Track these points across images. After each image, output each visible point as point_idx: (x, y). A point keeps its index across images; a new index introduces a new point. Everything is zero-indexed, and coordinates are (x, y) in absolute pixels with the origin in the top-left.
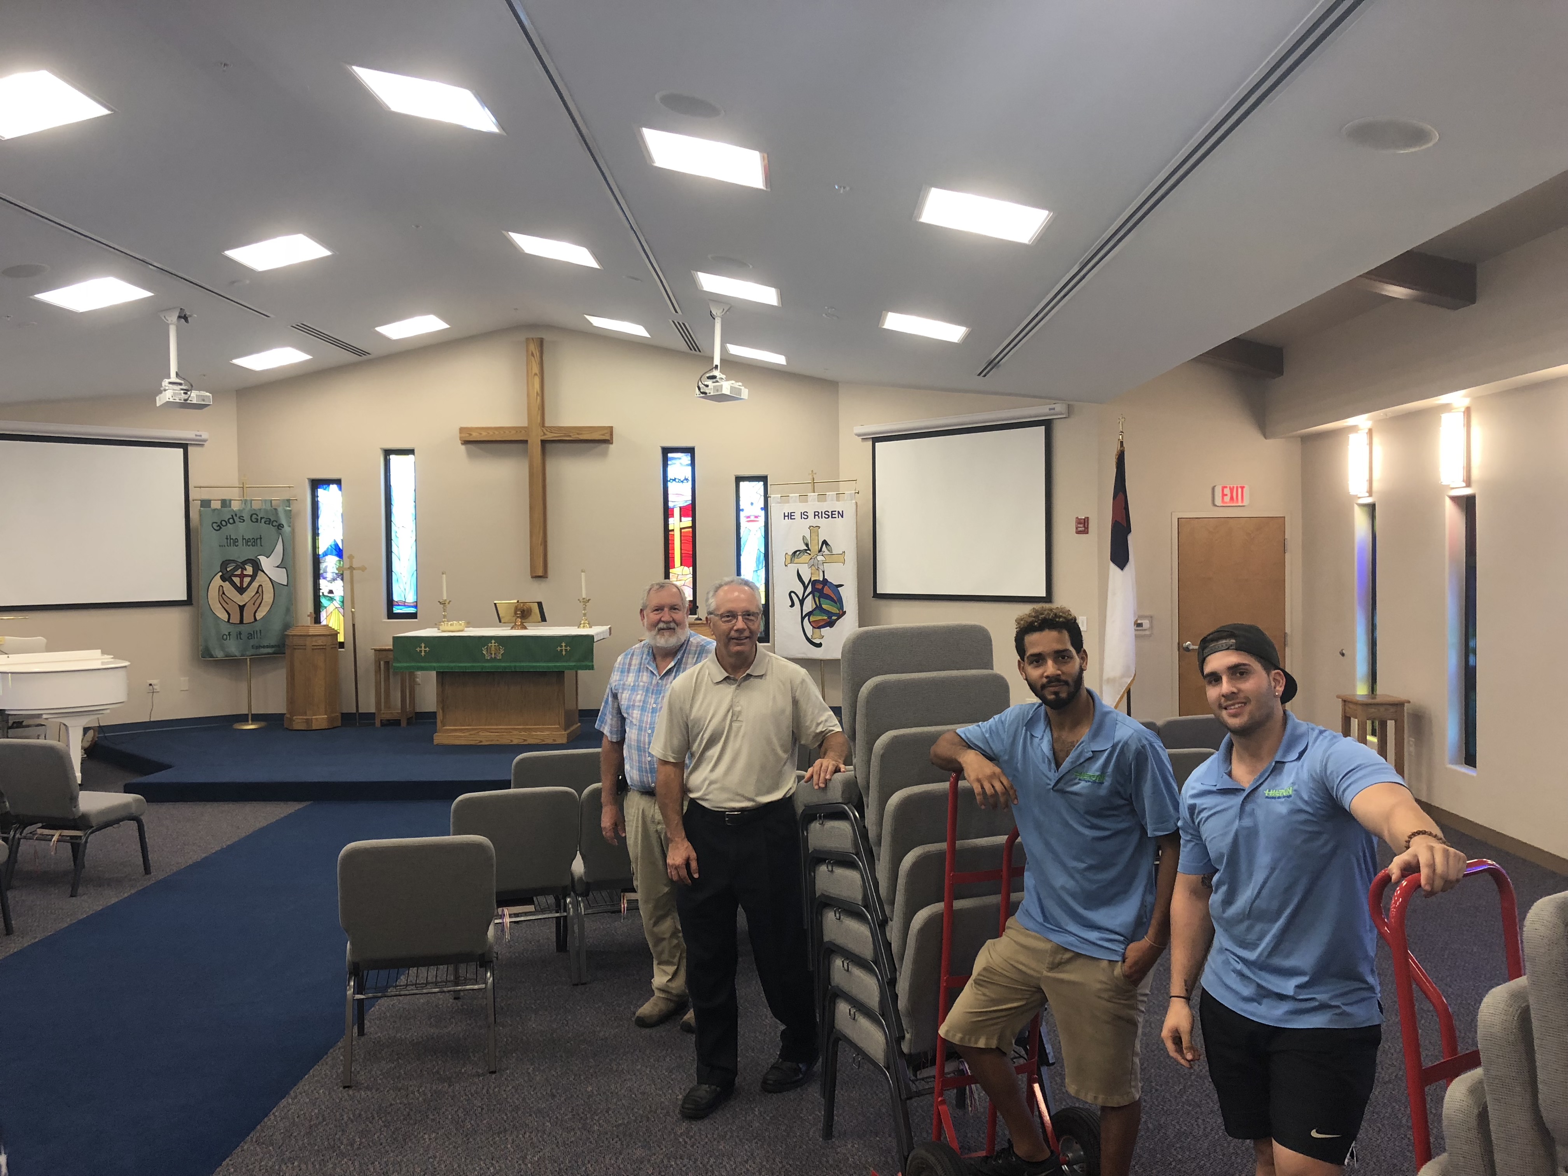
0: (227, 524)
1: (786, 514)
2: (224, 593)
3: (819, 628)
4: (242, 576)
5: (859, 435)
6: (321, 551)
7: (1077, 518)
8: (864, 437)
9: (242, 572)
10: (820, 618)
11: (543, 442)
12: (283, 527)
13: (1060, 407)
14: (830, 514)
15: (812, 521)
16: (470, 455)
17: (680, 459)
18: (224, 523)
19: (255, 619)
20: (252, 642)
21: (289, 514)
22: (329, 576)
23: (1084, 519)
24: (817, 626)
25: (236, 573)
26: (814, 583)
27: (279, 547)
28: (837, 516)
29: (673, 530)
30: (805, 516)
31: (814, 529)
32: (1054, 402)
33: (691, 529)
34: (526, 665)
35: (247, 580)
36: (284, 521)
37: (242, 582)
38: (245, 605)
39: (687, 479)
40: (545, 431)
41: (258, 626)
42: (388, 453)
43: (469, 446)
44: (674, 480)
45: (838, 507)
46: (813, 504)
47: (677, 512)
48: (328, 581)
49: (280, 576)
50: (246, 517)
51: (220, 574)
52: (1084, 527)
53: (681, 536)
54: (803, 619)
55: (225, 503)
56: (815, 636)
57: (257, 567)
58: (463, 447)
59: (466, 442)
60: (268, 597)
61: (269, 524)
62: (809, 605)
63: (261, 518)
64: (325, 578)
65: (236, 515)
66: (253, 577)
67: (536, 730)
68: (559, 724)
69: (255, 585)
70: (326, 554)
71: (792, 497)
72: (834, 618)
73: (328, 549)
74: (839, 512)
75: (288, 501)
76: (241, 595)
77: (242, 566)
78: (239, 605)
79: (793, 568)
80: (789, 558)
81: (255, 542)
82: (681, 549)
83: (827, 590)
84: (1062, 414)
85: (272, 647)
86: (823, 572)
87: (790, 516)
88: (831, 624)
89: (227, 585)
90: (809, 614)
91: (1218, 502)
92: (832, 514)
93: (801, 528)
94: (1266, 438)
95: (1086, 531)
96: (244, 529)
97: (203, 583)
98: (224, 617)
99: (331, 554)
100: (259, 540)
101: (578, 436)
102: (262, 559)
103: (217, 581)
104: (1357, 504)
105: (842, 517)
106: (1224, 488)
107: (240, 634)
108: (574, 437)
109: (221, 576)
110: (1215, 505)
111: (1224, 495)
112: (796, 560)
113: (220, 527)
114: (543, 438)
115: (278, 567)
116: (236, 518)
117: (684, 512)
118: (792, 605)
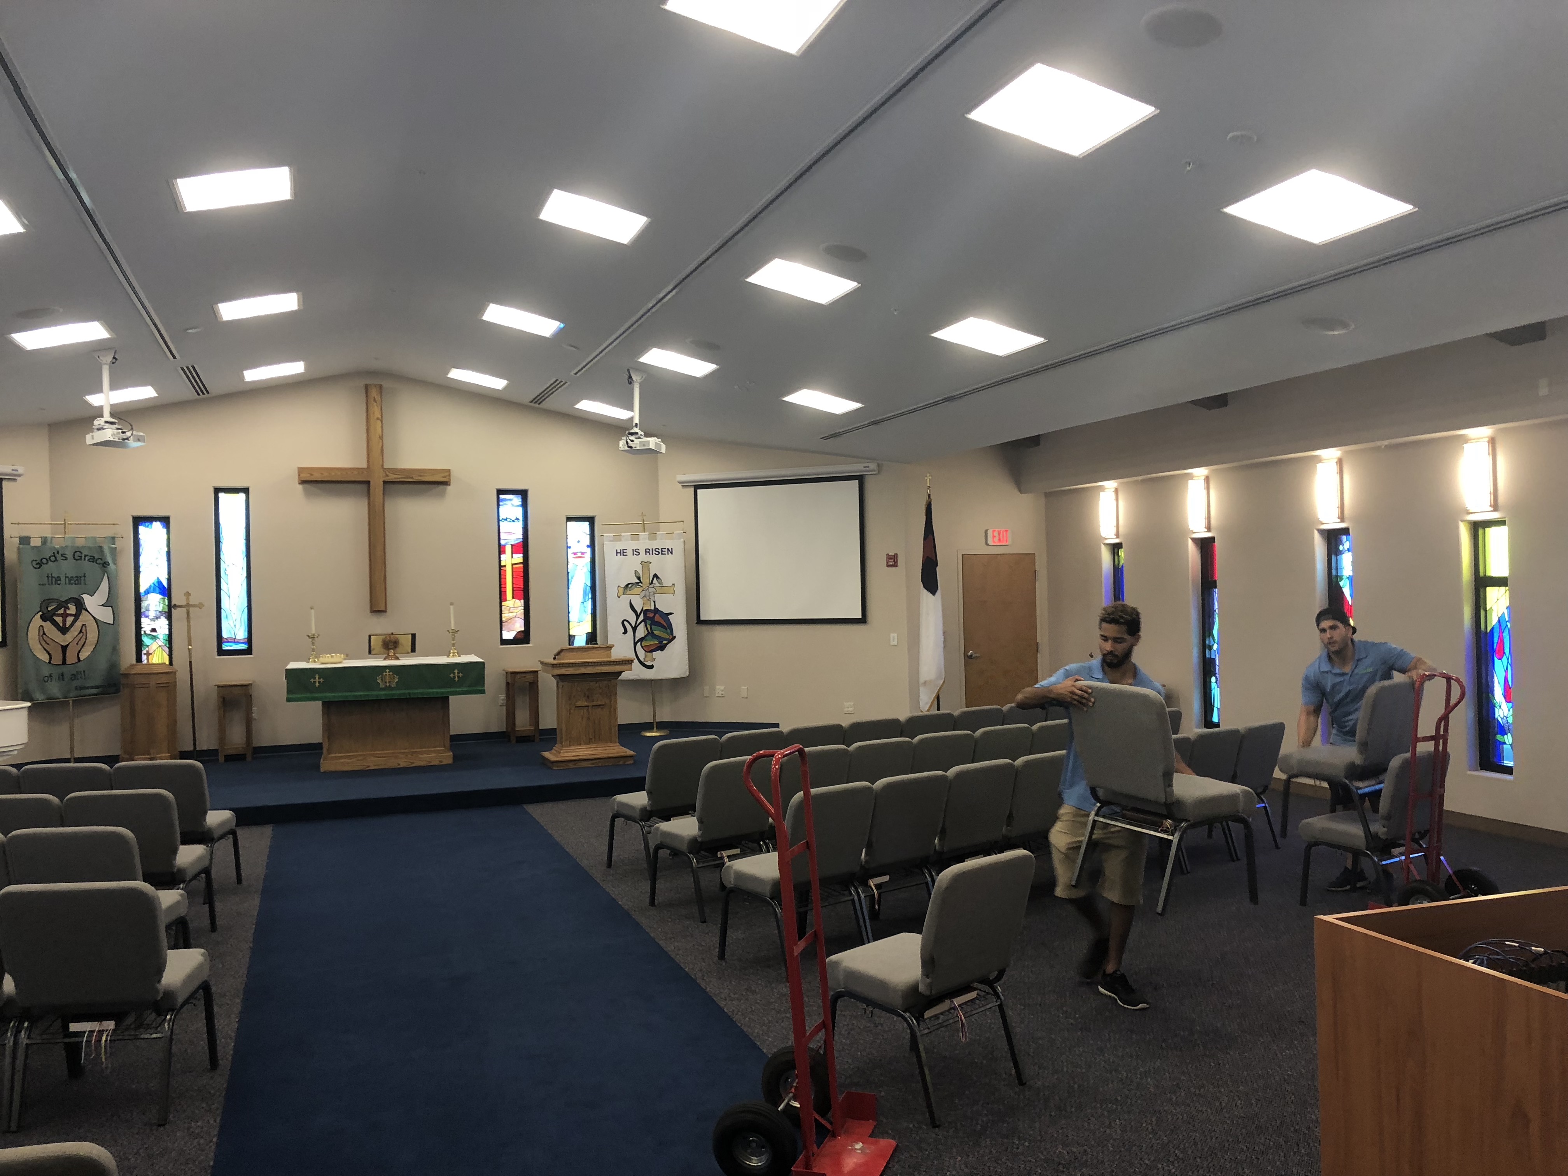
0: (48, 562)
1: (619, 551)
2: (44, 634)
3: (651, 651)
4: (65, 616)
5: (680, 482)
6: (142, 589)
7: (888, 555)
8: (685, 485)
9: (65, 611)
10: (652, 643)
11: (385, 482)
12: (109, 565)
13: (873, 466)
14: (660, 551)
15: (643, 557)
16: (307, 494)
17: (510, 500)
18: (44, 561)
19: (79, 659)
20: (76, 683)
21: (113, 551)
22: (152, 614)
23: (894, 556)
24: (650, 650)
25: (58, 612)
26: (646, 612)
27: (104, 586)
28: (666, 553)
29: (505, 566)
30: (636, 552)
31: (645, 565)
32: (868, 461)
33: (522, 565)
34: (419, 692)
35: (70, 620)
36: (109, 559)
37: (64, 622)
38: (68, 645)
39: (518, 519)
40: (387, 473)
41: (81, 667)
42: (217, 491)
43: (306, 485)
44: (506, 520)
45: (668, 545)
46: (644, 542)
47: (508, 549)
48: (151, 620)
49: (105, 615)
50: (69, 555)
51: (41, 613)
52: (894, 561)
53: (513, 571)
54: (635, 644)
55: (45, 540)
56: (646, 659)
57: (81, 606)
58: (301, 486)
59: (303, 482)
60: (92, 635)
61: (93, 562)
62: (641, 632)
63: (86, 556)
64: (147, 617)
65: (58, 552)
66: (77, 616)
67: (422, 753)
68: (444, 747)
69: (79, 624)
70: (148, 592)
71: (624, 536)
72: (665, 642)
73: (150, 587)
74: (668, 549)
75: (113, 538)
76: (64, 634)
77: (64, 604)
78: (62, 646)
79: (625, 599)
80: (621, 590)
81: (77, 580)
82: (513, 584)
83: (657, 618)
84: (874, 471)
85: (97, 687)
86: (654, 602)
87: (623, 553)
88: (662, 648)
89: (48, 625)
90: (641, 640)
91: (990, 542)
92: (662, 551)
93: (633, 564)
94: (1021, 493)
95: (895, 565)
96: (67, 568)
97: (21, 623)
98: (45, 658)
99: (154, 592)
100: (83, 578)
101: (420, 478)
102: (86, 597)
103: (37, 621)
104: (1104, 544)
105: (672, 553)
106: (994, 531)
107: (63, 675)
108: (416, 478)
109: (41, 616)
110: (987, 545)
111: (994, 537)
112: (629, 592)
113: (40, 564)
114: (386, 479)
115: (102, 605)
116: (57, 556)
117: (515, 549)
118: (625, 632)
